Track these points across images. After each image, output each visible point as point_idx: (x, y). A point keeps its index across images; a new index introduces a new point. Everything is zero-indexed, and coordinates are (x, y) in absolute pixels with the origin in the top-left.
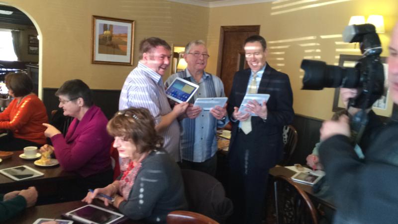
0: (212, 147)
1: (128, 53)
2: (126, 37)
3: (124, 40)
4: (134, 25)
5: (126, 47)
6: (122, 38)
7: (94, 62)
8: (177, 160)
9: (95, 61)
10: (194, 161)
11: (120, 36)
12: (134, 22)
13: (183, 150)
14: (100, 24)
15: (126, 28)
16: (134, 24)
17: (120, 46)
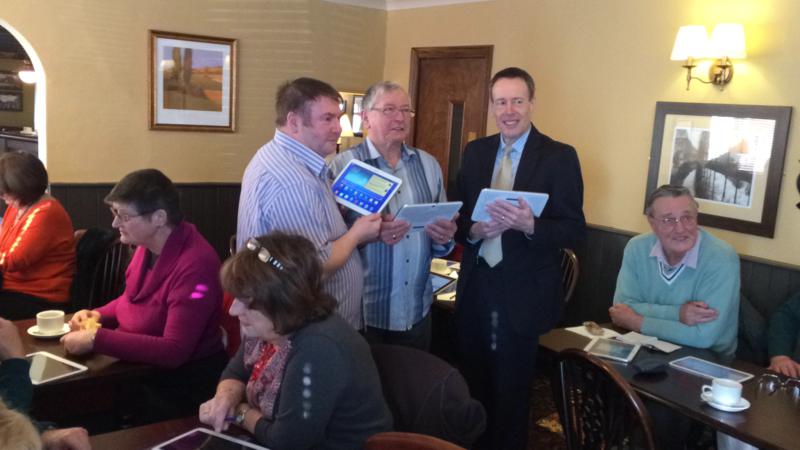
0: (425, 299)
1: (226, 106)
2: (219, 73)
3: (216, 79)
4: (235, 50)
5: (221, 95)
6: (211, 76)
7: (155, 127)
8: (357, 327)
9: (158, 125)
10: (391, 328)
11: (207, 71)
12: (235, 43)
13: (368, 306)
14: (166, 48)
15: (220, 55)
16: (235, 46)
17: (207, 92)
